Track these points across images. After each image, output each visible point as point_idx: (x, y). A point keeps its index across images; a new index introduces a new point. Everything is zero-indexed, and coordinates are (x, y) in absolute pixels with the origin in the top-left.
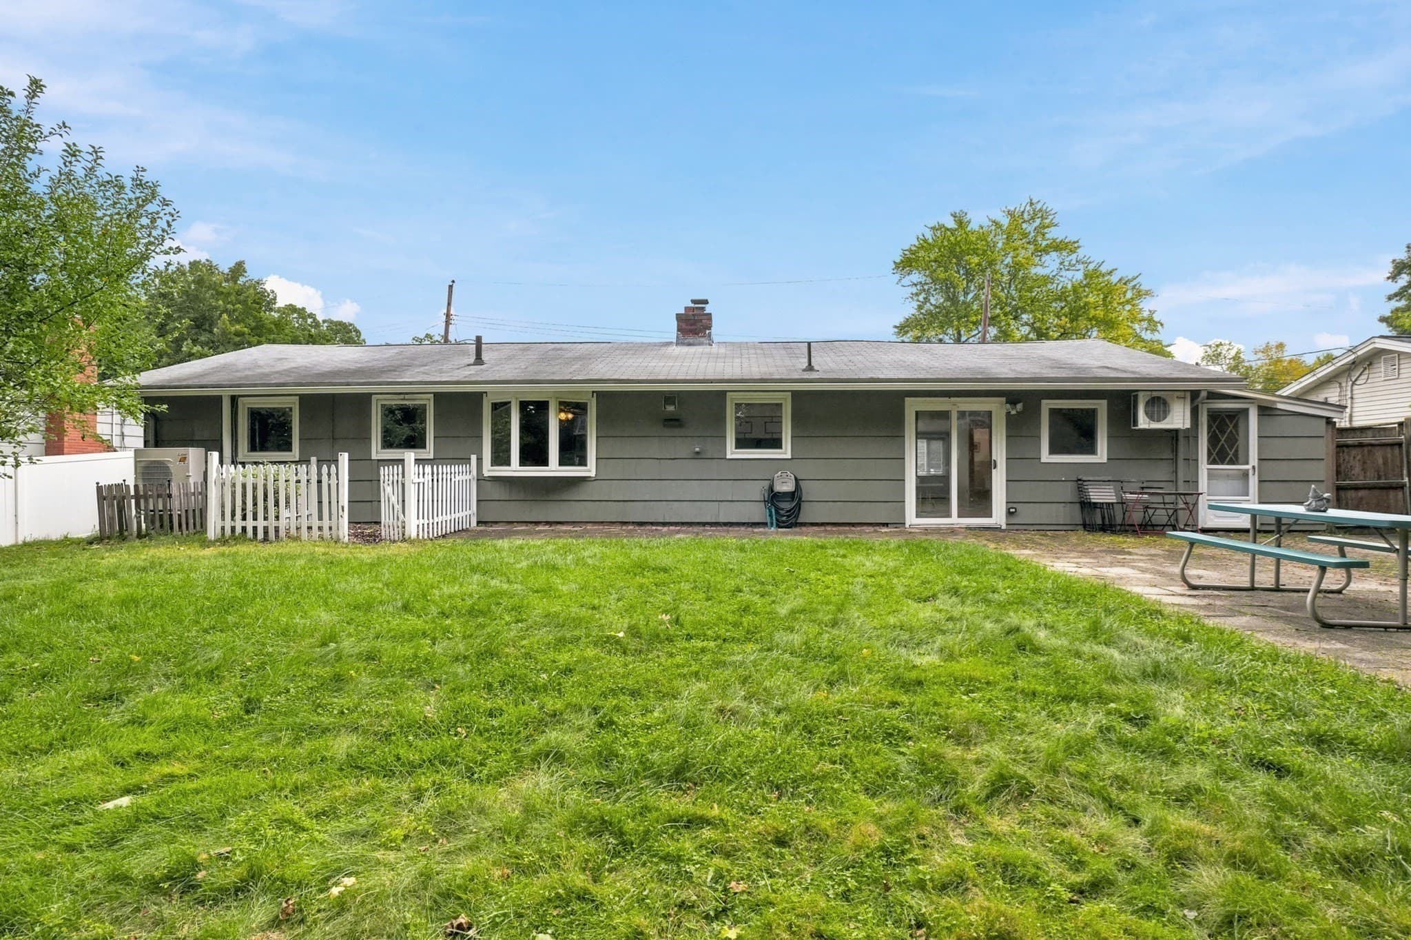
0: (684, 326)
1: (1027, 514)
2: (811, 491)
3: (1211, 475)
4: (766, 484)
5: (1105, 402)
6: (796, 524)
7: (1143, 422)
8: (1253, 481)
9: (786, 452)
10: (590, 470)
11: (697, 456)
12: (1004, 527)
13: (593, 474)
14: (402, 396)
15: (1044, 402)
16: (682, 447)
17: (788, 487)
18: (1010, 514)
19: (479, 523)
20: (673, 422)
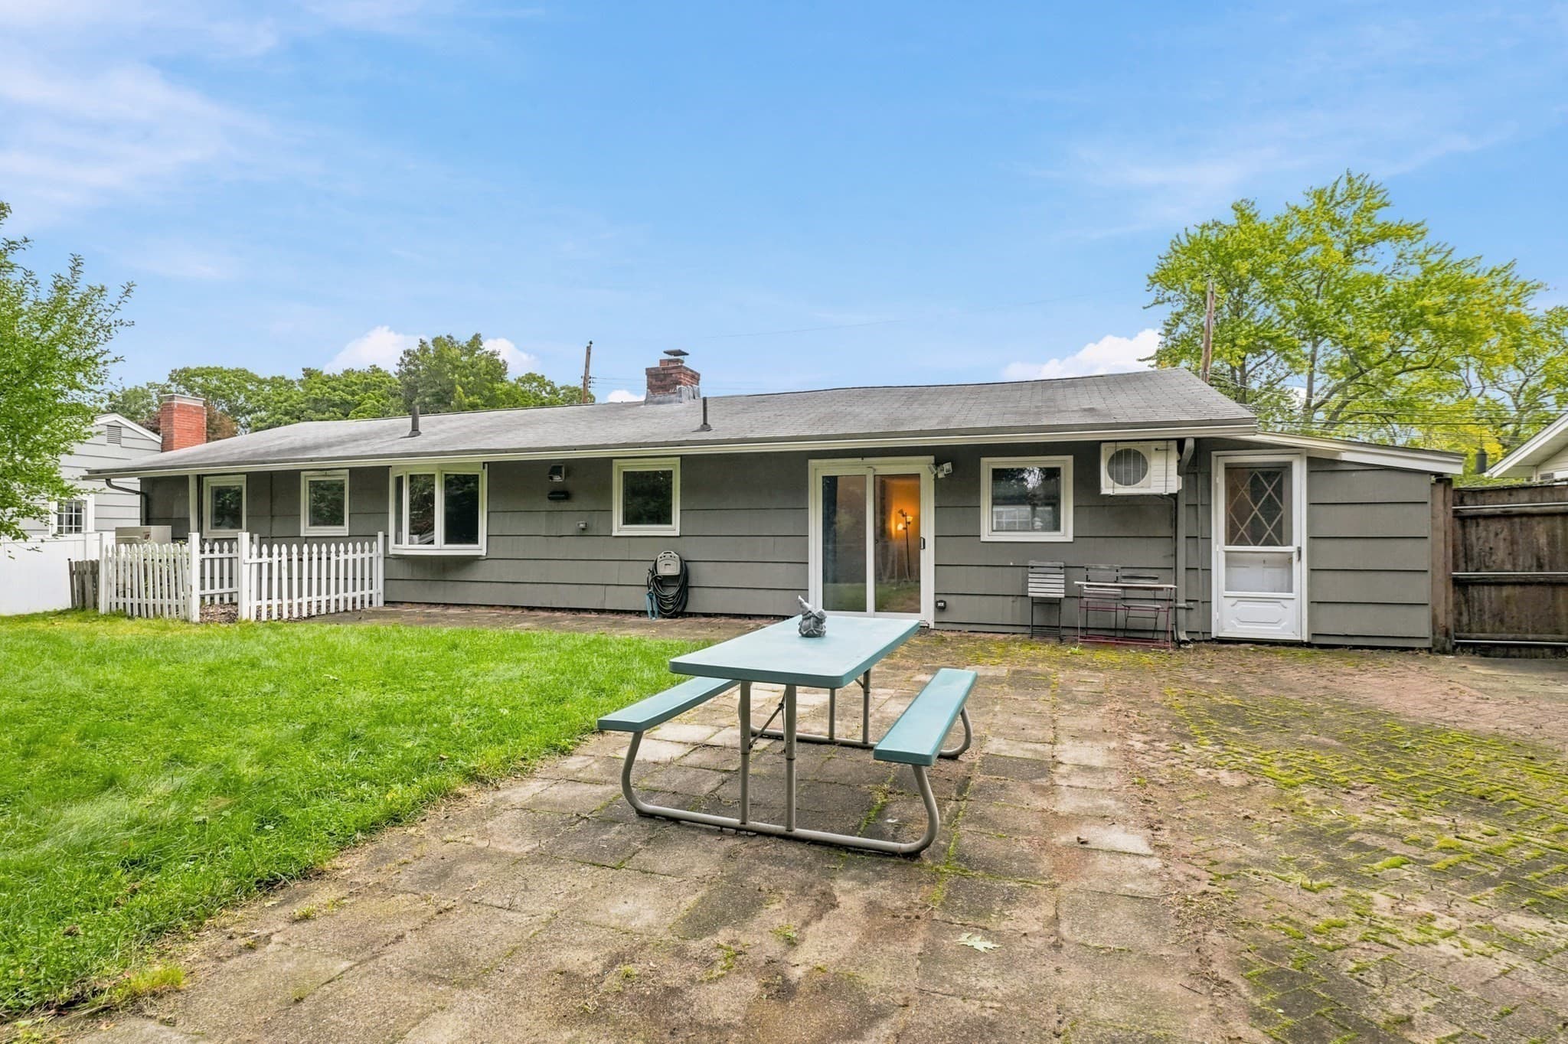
0: (654, 382)
1: (960, 609)
2: (701, 574)
3: (1230, 560)
4: (651, 565)
5: (1070, 458)
6: (683, 614)
7: (1108, 486)
8: (1300, 571)
9: (674, 528)
10: (479, 549)
11: (584, 532)
12: (932, 626)
13: (483, 553)
14: (324, 473)
15: (984, 460)
16: (570, 523)
17: (673, 569)
18: (941, 609)
19: (386, 602)
20: (561, 495)
